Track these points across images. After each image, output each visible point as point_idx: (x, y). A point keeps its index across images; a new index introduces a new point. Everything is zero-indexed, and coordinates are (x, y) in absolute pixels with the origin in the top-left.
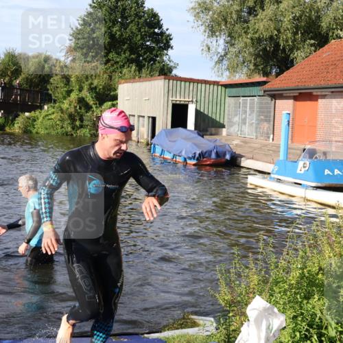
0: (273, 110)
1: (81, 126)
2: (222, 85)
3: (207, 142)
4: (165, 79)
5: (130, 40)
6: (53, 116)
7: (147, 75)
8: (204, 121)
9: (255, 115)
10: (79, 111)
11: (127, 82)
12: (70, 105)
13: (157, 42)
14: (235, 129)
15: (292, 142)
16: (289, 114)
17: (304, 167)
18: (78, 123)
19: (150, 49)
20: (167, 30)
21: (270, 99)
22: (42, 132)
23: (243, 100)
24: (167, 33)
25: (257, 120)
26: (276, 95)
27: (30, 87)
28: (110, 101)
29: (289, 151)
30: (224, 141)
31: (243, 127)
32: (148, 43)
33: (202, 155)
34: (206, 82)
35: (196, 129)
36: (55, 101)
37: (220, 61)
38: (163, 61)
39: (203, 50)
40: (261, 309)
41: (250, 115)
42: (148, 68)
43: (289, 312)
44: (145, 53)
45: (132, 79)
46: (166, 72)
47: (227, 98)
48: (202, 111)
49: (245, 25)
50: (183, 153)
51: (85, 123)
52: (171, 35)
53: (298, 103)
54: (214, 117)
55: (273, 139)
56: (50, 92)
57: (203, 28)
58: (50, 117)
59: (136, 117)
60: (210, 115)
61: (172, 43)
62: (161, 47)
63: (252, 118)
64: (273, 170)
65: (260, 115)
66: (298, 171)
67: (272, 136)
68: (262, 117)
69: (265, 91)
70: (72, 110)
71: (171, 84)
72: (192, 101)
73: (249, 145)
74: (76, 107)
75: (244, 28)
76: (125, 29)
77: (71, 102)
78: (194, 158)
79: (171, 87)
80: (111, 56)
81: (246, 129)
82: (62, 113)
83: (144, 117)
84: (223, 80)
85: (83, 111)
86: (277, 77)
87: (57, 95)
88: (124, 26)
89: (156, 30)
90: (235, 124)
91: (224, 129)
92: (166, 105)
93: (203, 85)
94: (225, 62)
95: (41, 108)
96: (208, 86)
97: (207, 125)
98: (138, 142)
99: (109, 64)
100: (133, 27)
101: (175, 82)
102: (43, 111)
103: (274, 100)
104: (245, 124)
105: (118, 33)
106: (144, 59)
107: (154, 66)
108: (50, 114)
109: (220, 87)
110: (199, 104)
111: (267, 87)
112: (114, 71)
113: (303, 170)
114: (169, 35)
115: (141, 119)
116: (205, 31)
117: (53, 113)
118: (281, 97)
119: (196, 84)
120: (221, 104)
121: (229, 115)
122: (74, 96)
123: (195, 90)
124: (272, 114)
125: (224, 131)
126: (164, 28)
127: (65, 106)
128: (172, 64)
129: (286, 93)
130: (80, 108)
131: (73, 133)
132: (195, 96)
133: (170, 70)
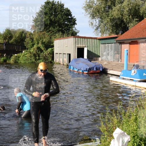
0: (120, 49)
1: (39, 59)
2: (98, 39)
3: (92, 63)
4: (74, 37)
5: (58, 22)
6: (27, 55)
7: (66, 36)
8: (91, 55)
9: (113, 51)
10: (38, 52)
11: (57, 40)
12: (34, 50)
13: (70, 22)
14: (104, 58)
15: (129, 62)
16: (128, 50)
17: (134, 73)
18: (37, 58)
19: (67, 25)
20: (74, 17)
21: (119, 44)
22: (23, 62)
23: (107, 45)
24: (74, 18)
25: (114, 53)
26: (121, 43)
27: (17, 43)
28: (50, 48)
29: (128, 66)
30: (100, 63)
31: (108, 56)
32: (66, 23)
33: (90, 69)
34: (91, 38)
35: (87, 58)
36: (27, 49)
37: (97, 29)
38: (73, 30)
39: (90, 24)
40: (119, 133)
41: (110, 51)
42: (66, 33)
43: (131, 135)
44: (65, 27)
45: (60, 38)
46: (74, 34)
47: (100, 44)
48: (90, 50)
49: (107, 13)
50: (82, 69)
51: (41, 57)
52: (76, 19)
53: (131, 45)
54: (95, 53)
55: (121, 61)
56: (25, 45)
57: (89, 15)
58: (25, 56)
59: (62, 54)
60: (93, 52)
61: (76, 22)
62: (71, 24)
63: (112, 53)
64: (121, 75)
65: (115, 51)
66: (132, 75)
67: (120, 60)
68: (116, 52)
69: (117, 41)
70: (35, 52)
71: (76, 39)
72: (86, 46)
73: (111, 64)
74: (36, 51)
75: (107, 14)
76: (56, 17)
77: (34, 49)
78: (86, 70)
79: (76, 41)
80: (50, 29)
81: (109, 57)
82: (31, 54)
83: (65, 54)
84: (99, 37)
85: (39, 53)
86: (122, 35)
87: (28, 46)
88: (56, 16)
89: (69, 17)
90: (104, 55)
91: (100, 58)
92: (74, 48)
93: (90, 39)
94: (99, 29)
95: (22, 52)
96: (92, 40)
97: (92, 56)
98: (63, 65)
99: (50, 32)
100: (59, 16)
101: (78, 38)
102: (22, 53)
103: (121, 45)
104: (109, 55)
105: (53, 19)
106: (64, 29)
107: (69, 32)
108: (25, 55)
109: (97, 40)
110: (88, 47)
111: (117, 39)
112: (52, 35)
113: (134, 74)
114: (75, 19)
115: (64, 55)
116: (90, 17)
117: (27, 54)
118: (124, 43)
119: (87, 39)
120: (98, 47)
121: (101, 52)
122: (35, 46)
123: (87, 42)
124: (120, 51)
125: (100, 59)
126: (73, 16)
127: (32, 50)
128: (77, 31)
129: (125, 42)
130: (38, 51)
131: (35, 62)
132: (87, 44)
133: (76, 34)
